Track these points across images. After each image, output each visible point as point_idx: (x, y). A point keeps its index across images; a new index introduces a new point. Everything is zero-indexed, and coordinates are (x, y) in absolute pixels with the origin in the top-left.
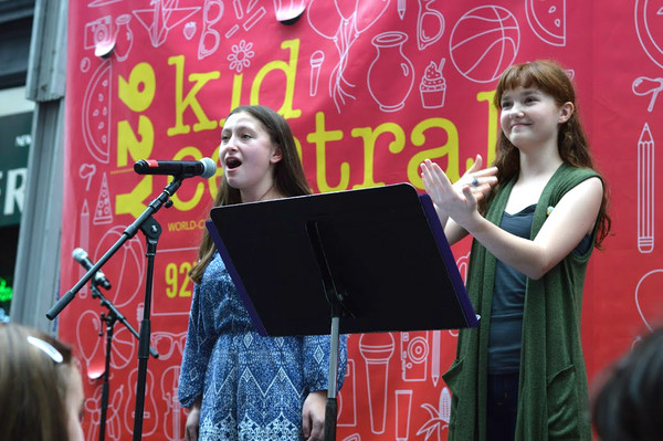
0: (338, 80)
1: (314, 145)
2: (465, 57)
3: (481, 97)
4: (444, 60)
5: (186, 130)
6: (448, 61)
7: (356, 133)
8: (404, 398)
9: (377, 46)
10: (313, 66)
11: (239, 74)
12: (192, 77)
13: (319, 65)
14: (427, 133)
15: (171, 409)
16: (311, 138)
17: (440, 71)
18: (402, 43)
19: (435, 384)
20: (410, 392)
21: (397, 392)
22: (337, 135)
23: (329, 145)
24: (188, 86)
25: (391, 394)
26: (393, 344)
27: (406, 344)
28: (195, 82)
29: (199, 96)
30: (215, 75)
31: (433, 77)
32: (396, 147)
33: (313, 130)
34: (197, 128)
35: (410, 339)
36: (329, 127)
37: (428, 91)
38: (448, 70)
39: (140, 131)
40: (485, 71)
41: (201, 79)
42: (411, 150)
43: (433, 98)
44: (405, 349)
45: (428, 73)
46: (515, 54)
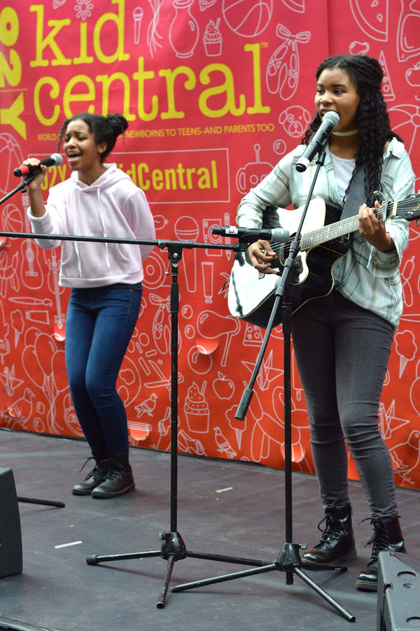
0: (153, 32)
1: (137, 82)
2: (234, 17)
3: (248, 48)
4: (219, 19)
5: (45, 63)
6: (222, 19)
7: (162, 73)
8: (208, 268)
9: (176, 7)
10: (136, 20)
11: (84, 22)
12: (51, 23)
13: (140, 19)
14: (211, 75)
15: (52, 271)
16: (136, 76)
17: (217, 28)
18: (189, 6)
19: (229, 259)
20: (212, 264)
21: (203, 263)
22: (150, 75)
23: (146, 81)
24: (47, 30)
25: (199, 266)
26: (198, 230)
27: (206, 229)
28: (53, 28)
29: (57, 38)
30: (67, 22)
31: (212, 32)
32: (190, 85)
33: (136, 70)
34: (54, 63)
35: (209, 225)
36: (146, 69)
37: (209, 43)
38: (223, 27)
39: (12, 62)
40: (249, 28)
41: (58, 25)
42: (200, 88)
43: (214, 48)
44: (206, 233)
45: (209, 30)
46: (270, 17)
